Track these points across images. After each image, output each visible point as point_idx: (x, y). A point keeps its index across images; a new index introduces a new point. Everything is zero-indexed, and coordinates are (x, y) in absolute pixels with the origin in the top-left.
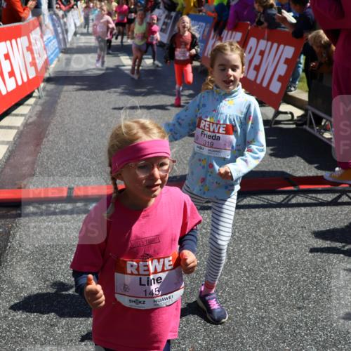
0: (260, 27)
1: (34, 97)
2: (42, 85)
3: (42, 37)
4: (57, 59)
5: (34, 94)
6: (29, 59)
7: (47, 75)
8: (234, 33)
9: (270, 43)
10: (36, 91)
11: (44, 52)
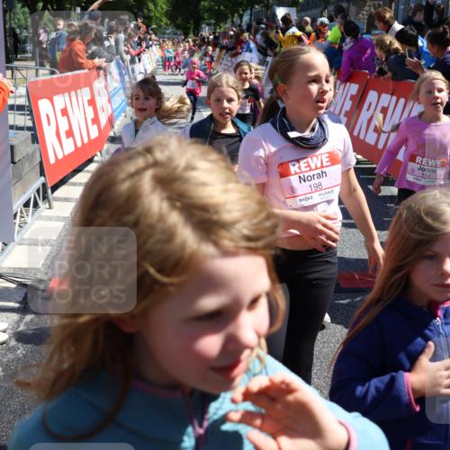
0: (382, 78)
1: (96, 162)
2: (106, 146)
3: (106, 87)
4: (123, 114)
5: (96, 158)
6: (90, 115)
7: (112, 134)
8: (348, 84)
9: (394, 98)
10: (98, 154)
11: (109, 105)
